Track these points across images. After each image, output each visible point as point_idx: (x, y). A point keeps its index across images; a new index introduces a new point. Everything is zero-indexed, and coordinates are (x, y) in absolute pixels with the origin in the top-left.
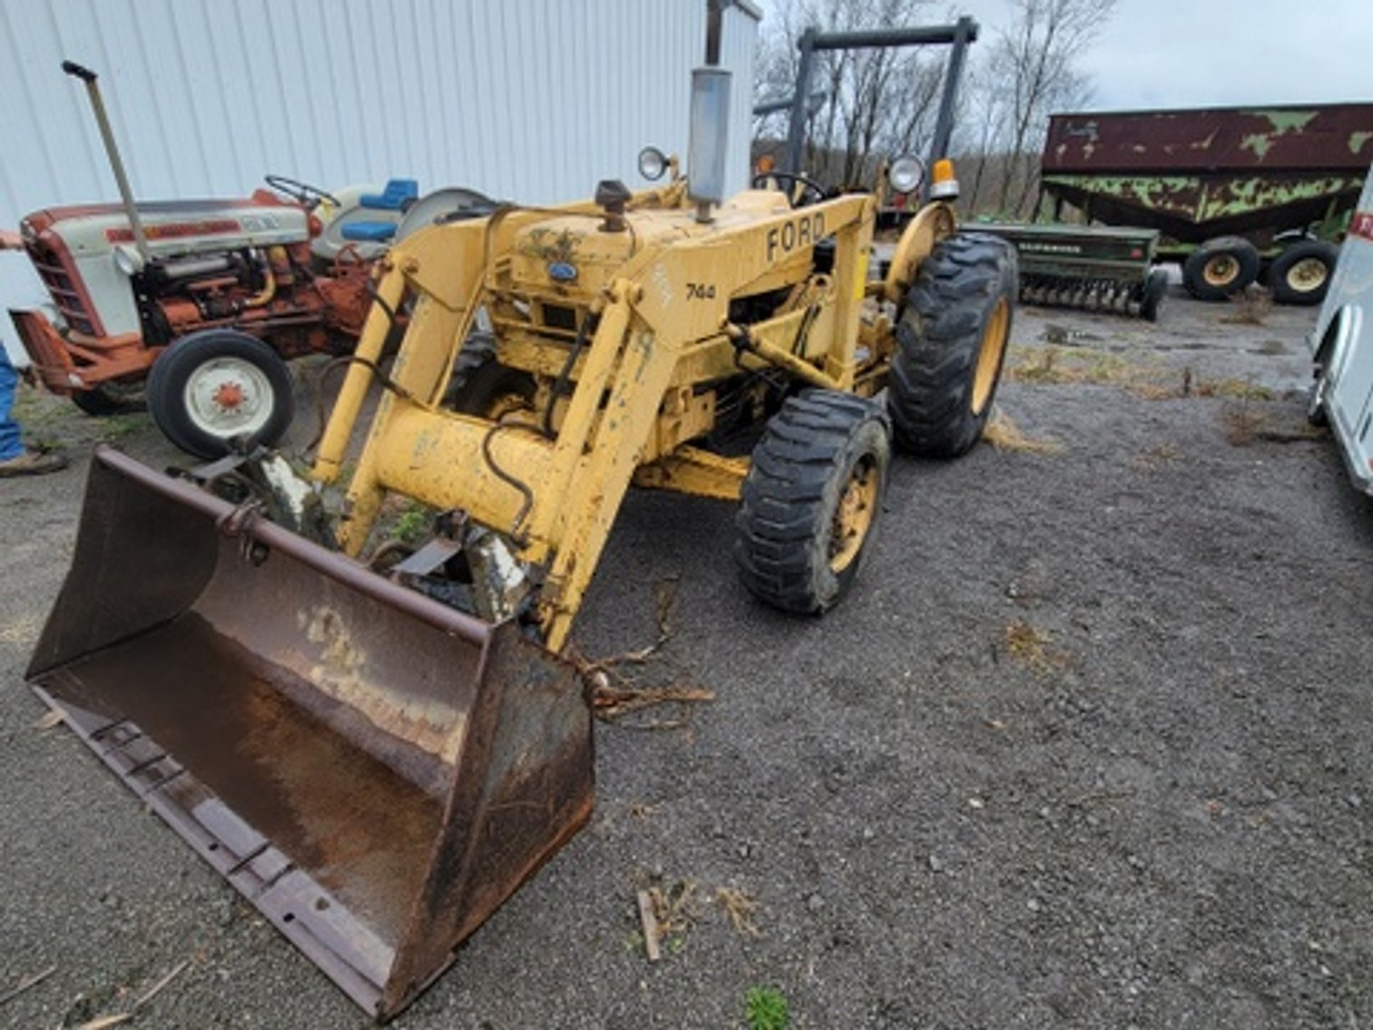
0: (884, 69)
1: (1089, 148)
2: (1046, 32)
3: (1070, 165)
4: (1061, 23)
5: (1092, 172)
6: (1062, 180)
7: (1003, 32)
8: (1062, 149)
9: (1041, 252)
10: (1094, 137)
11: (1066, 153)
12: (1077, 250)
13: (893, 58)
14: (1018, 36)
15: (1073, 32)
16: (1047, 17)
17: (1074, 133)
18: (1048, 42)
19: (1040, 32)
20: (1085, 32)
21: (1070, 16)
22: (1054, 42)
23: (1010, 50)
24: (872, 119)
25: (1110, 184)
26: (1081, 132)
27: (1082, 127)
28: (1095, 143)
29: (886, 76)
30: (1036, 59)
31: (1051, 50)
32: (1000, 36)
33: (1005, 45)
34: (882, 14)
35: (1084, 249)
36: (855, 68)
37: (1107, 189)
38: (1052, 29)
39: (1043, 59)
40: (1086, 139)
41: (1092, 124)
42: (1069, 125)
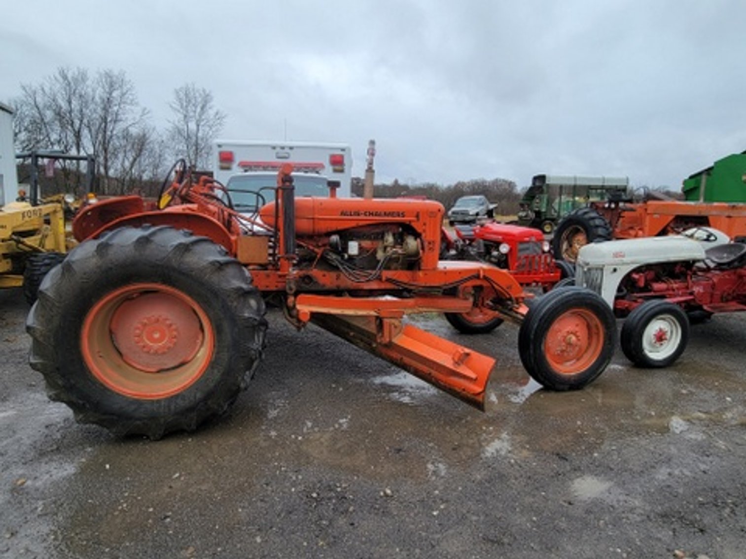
0: (109, 133)
2: (195, 126)
4: (202, 123)
7: (174, 123)
13: (113, 129)
14: (182, 125)
15: (208, 128)
16: (194, 120)
18: (198, 131)
19: (192, 126)
20: (213, 129)
21: (205, 121)
22: (200, 131)
23: (180, 132)
24: (106, 159)
29: (111, 137)
30: (194, 138)
31: (200, 135)
32: (172, 125)
33: (176, 130)
34: (102, 106)
36: (90, 131)
38: (198, 126)
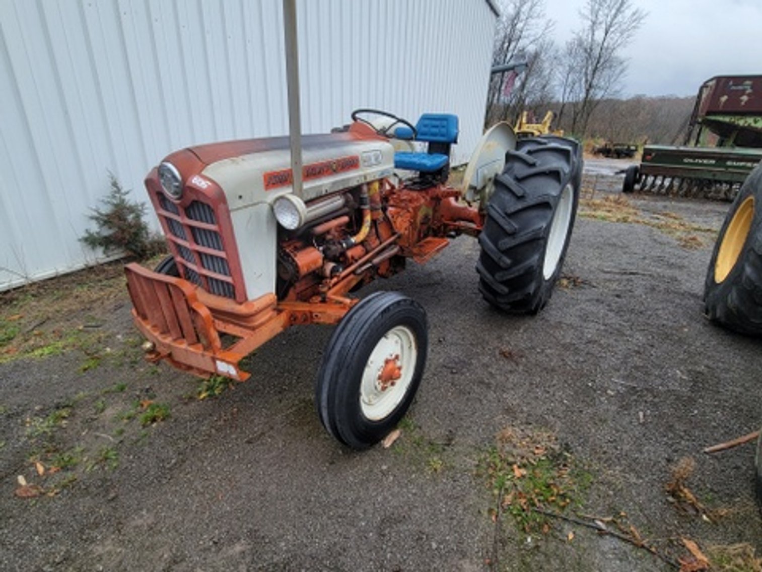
1: (745, 98)
2: (603, 35)
3: (729, 109)
4: (612, 29)
5: (743, 114)
6: (720, 118)
7: (577, 34)
8: (724, 98)
9: (697, 164)
10: (749, 91)
11: (727, 100)
12: (713, 162)
14: (586, 35)
15: (618, 34)
16: (604, 26)
17: (734, 88)
18: (604, 39)
19: (599, 34)
20: (625, 35)
21: (616, 26)
22: (608, 39)
23: (580, 44)
25: (756, 122)
26: (740, 88)
27: (741, 84)
28: (749, 95)
30: (597, 50)
31: (605, 44)
33: (577, 41)
35: (717, 161)
37: (753, 125)
38: (606, 33)
39: (601, 49)
40: (743, 92)
41: (748, 82)
42: (731, 83)
